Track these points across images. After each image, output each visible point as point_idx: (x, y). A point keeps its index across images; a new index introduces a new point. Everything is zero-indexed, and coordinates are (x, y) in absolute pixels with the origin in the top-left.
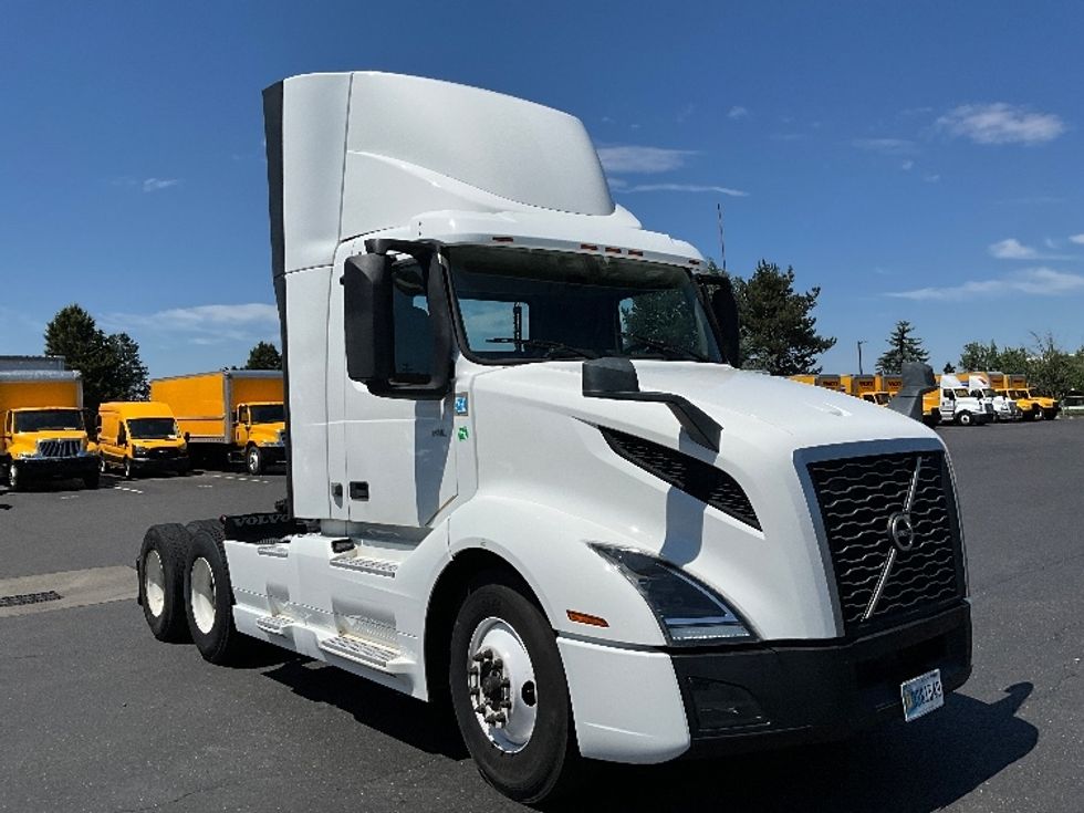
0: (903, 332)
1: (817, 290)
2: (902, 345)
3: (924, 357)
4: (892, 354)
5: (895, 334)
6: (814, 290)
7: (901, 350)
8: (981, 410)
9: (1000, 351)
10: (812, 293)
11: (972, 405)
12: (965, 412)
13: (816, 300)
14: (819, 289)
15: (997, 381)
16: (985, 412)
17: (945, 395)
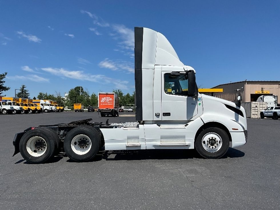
0: (23, 88)
1: (6, 74)
2: (23, 91)
3: (28, 95)
4: (21, 93)
5: (21, 88)
6: (5, 73)
7: (22, 92)
8: (50, 109)
9: (48, 95)
10: (4, 74)
11: (48, 108)
12: (46, 109)
13: (5, 76)
14: (7, 73)
15: (51, 102)
16: (51, 109)
17: (41, 105)
